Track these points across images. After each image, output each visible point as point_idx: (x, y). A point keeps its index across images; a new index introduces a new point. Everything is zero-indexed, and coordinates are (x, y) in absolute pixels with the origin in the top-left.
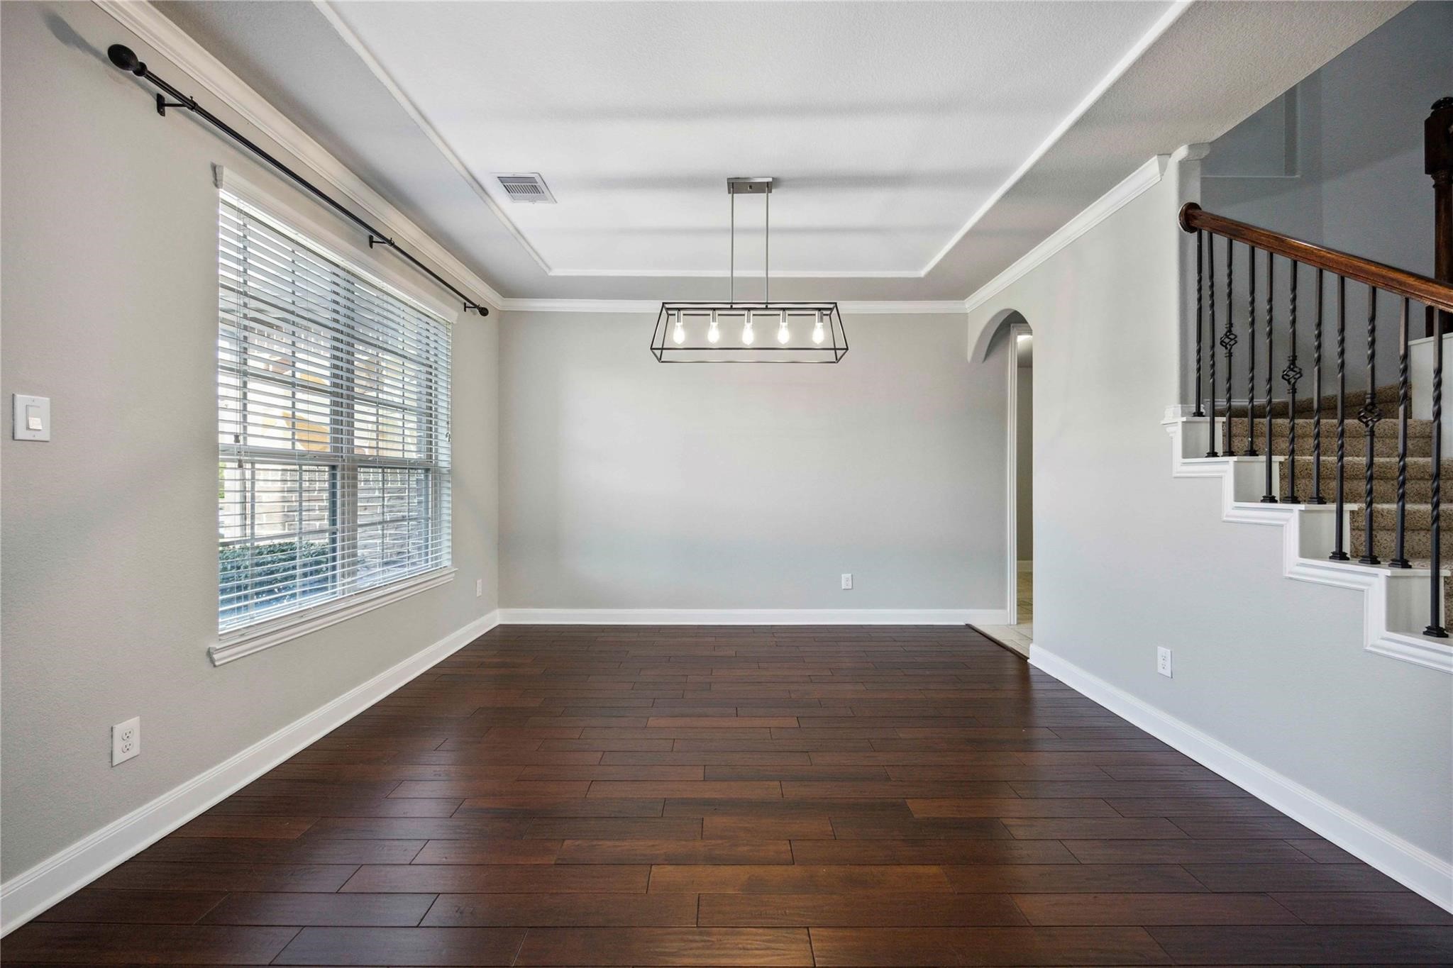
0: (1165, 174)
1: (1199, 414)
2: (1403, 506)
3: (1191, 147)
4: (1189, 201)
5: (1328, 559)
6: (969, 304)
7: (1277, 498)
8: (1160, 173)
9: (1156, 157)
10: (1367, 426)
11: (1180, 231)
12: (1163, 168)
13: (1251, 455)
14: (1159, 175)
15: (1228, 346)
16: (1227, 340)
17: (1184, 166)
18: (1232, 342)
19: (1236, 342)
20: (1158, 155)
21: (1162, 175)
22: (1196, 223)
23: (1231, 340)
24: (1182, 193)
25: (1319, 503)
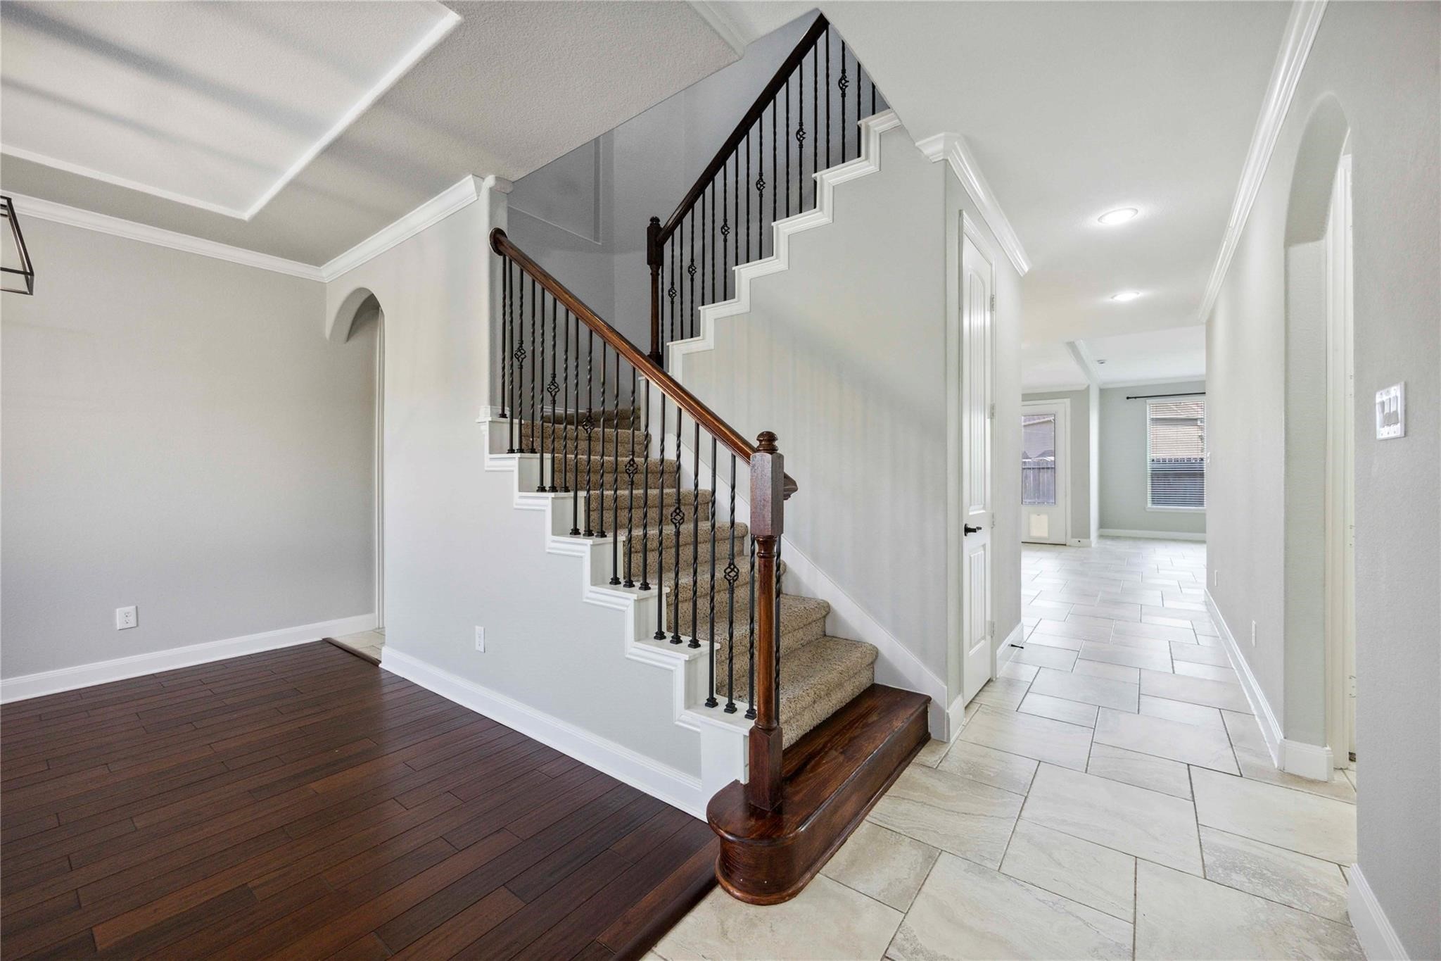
0: (481, 194)
1: (503, 415)
2: (602, 492)
3: (497, 179)
4: (497, 227)
5: (569, 535)
6: (325, 273)
7: (547, 489)
8: (477, 193)
9: (471, 176)
10: (587, 432)
11: (491, 252)
12: (478, 189)
13: (532, 452)
14: (475, 194)
15: (520, 359)
16: (519, 353)
17: (493, 192)
18: (523, 356)
19: (525, 357)
20: (473, 175)
21: (478, 196)
22: (501, 248)
23: (522, 354)
24: (492, 216)
25: (565, 492)
